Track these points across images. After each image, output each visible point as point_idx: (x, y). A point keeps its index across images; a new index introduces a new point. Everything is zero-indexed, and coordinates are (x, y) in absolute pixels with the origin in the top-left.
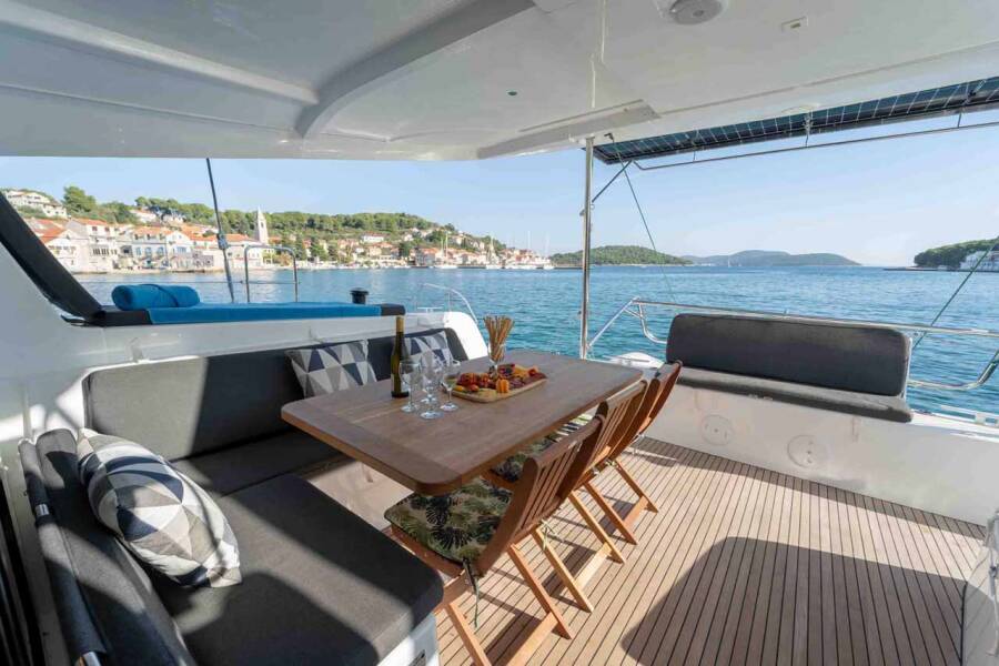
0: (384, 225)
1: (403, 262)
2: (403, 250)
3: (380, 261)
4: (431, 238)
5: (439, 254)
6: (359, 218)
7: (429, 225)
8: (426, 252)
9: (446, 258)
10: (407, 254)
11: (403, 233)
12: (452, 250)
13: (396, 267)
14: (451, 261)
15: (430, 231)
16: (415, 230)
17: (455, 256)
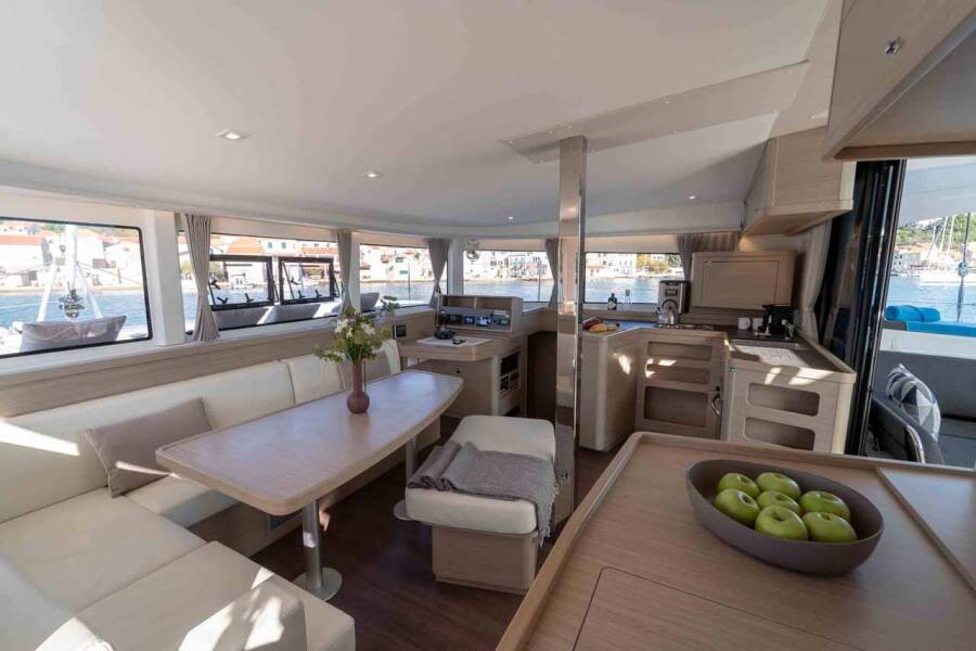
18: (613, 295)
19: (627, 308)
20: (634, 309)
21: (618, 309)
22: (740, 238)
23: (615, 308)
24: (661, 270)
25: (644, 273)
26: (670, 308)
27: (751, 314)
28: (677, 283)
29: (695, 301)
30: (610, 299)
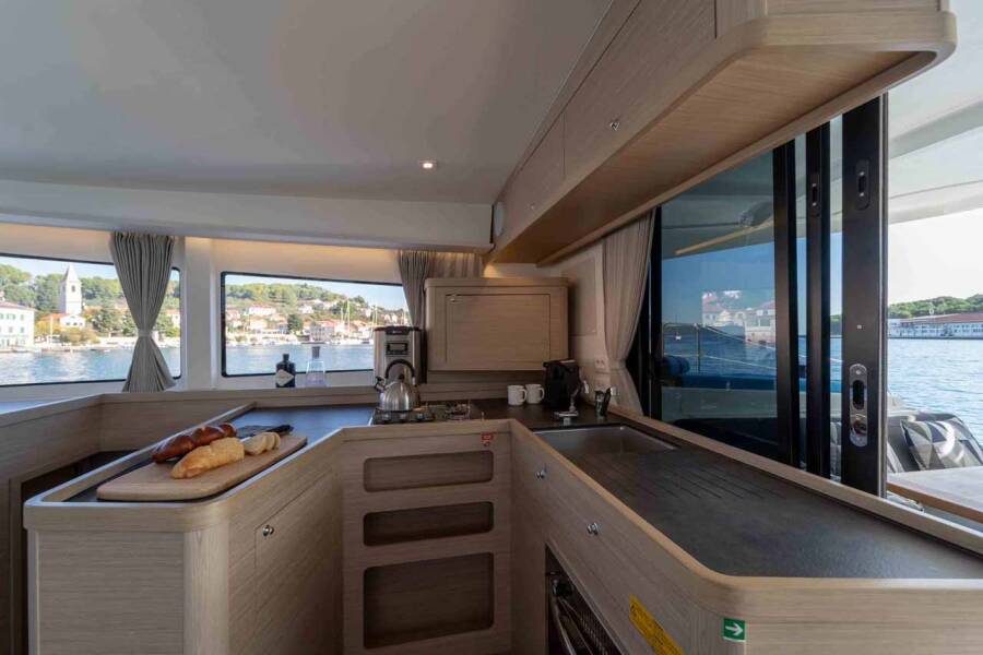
0: (279, 296)
1: (293, 339)
2: (293, 323)
3: (259, 337)
4: (335, 311)
5: (340, 327)
6: (248, 288)
7: (335, 297)
8: (323, 325)
9: (349, 332)
10: (299, 327)
11: (302, 305)
12: (357, 323)
13: (282, 343)
14: (355, 335)
15: (335, 303)
16: (318, 301)
17: (360, 329)
18: (286, 357)
19: (313, 381)
20: (331, 383)
21: (298, 385)
22: (484, 264)
23: (291, 384)
24: (83, 340)
25: (50, 345)
26: (402, 377)
27: (523, 377)
28: (403, 330)
29: (437, 361)
30: (279, 367)
